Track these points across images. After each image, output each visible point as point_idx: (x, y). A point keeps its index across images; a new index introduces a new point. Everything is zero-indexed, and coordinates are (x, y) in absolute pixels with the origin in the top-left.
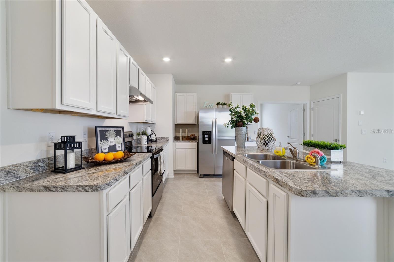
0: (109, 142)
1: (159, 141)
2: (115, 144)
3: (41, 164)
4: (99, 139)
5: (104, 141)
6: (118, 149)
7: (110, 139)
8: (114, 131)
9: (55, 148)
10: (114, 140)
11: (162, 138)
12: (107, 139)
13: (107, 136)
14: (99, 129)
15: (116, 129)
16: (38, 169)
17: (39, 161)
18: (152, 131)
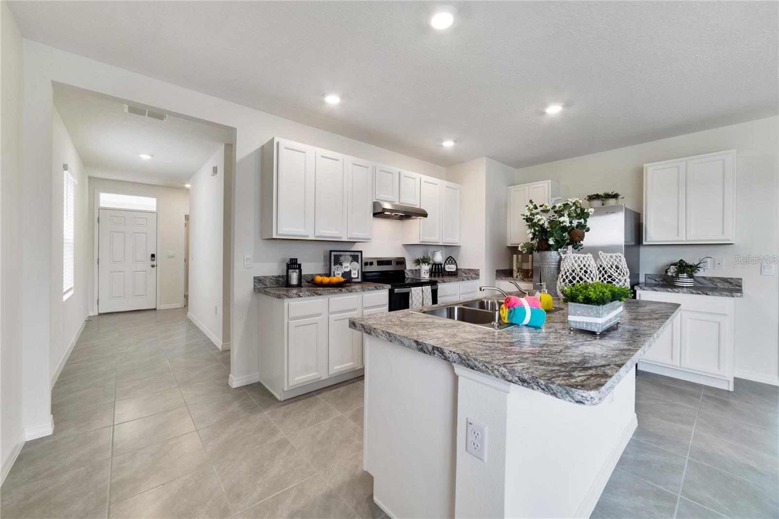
0: (344, 267)
1: (465, 275)
2: (350, 271)
3: (281, 279)
4: (333, 263)
5: (338, 266)
6: (353, 276)
7: (345, 264)
8: (351, 256)
9: (288, 268)
10: (348, 266)
11: (469, 269)
12: (341, 264)
13: (341, 261)
14: (333, 253)
15: (352, 254)
16: (278, 283)
17: (279, 276)
18: (452, 258)
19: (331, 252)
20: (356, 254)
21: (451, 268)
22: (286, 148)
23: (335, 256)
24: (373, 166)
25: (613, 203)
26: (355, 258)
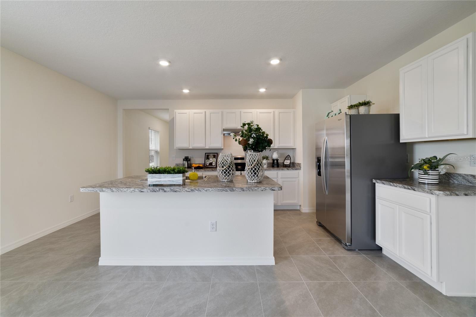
4: (206, 159)
6: (213, 165)
7: (211, 159)
8: (213, 155)
9: (183, 161)
11: (298, 163)
12: (209, 159)
14: (206, 154)
15: (213, 154)
18: (289, 156)
19: (206, 153)
20: (215, 154)
21: (287, 163)
22: (179, 113)
23: (207, 155)
24: (222, 112)
25: (362, 110)
26: (214, 156)
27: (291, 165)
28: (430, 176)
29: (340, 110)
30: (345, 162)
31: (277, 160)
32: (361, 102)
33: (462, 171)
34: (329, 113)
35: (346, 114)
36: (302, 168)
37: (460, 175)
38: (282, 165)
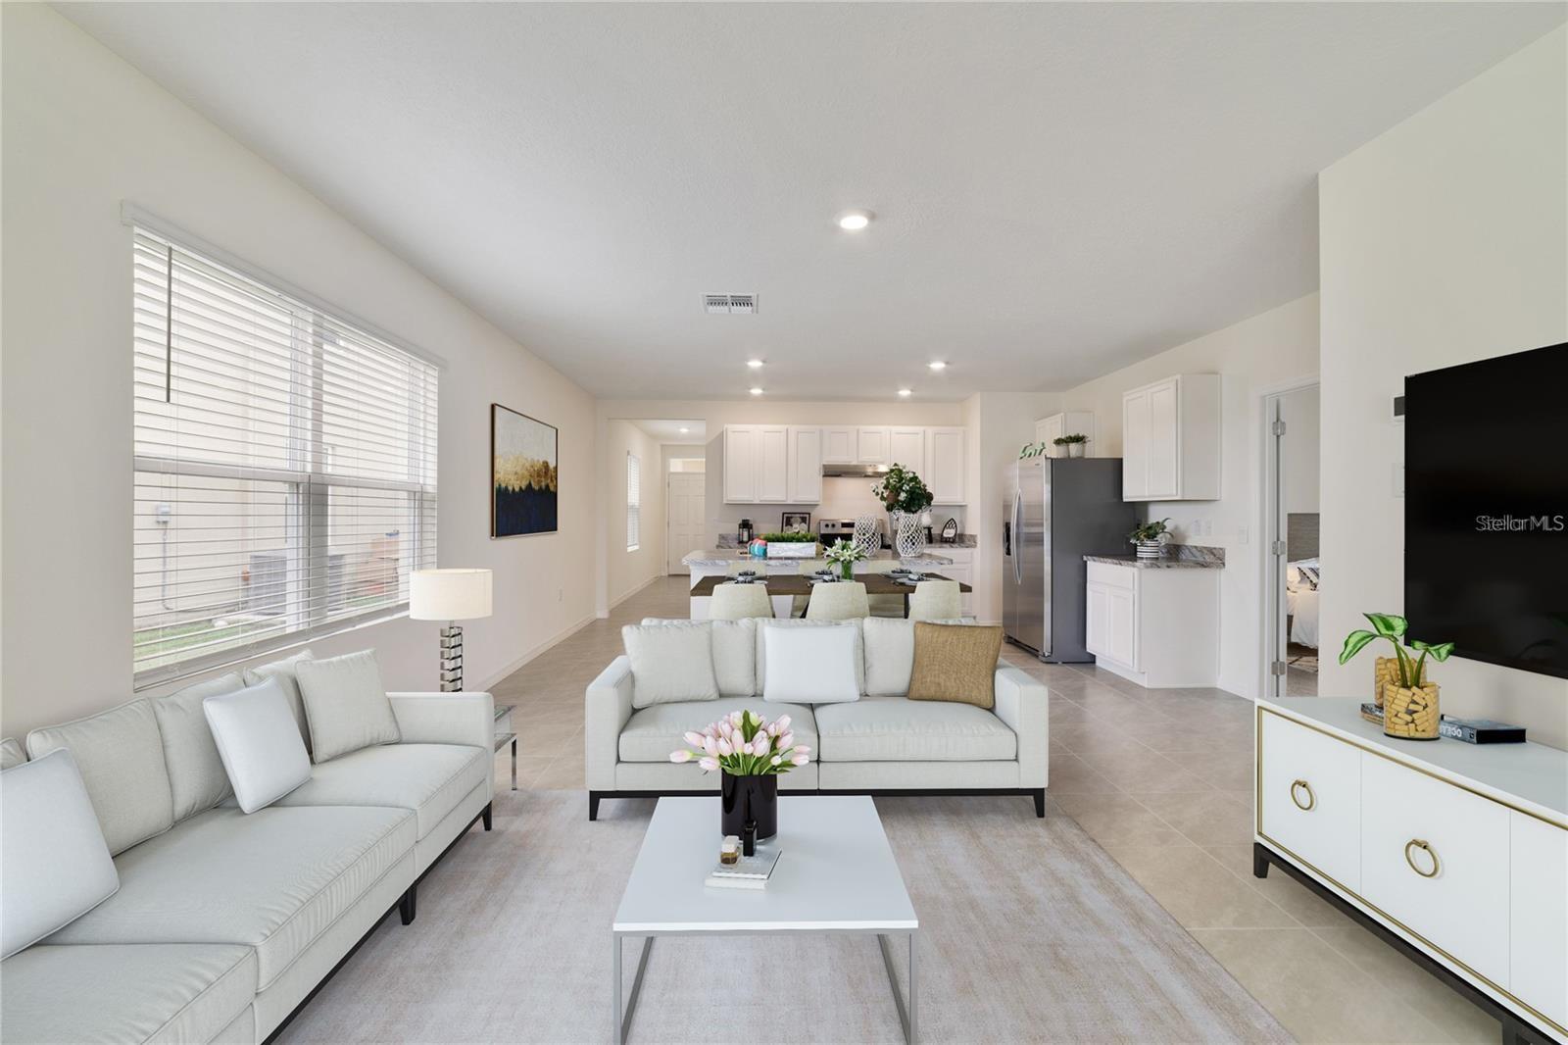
4: (785, 524)
7: (795, 526)
9: (740, 528)
11: (971, 535)
12: (791, 525)
14: (786, 515)
15: (802, 515)
18: (954, 521)
19: (784, 514)
20: (805, 515)
21: (949, 534)
22: (733, 431)
23: (787, 518)
24: (821, 431)
25: (1074, 449)
26: (804, 520)
27: (957, 539)
28: (1149, 549)
29: (1043, 444)
30: (1043, 533)
31: (929, 529)
32: (1073, 435)
33: (1190, 542)
34: (1025, 448)
35: (1046, 458)
36: (978, 545)
37: (1186, 546)
38: (938, 538)
